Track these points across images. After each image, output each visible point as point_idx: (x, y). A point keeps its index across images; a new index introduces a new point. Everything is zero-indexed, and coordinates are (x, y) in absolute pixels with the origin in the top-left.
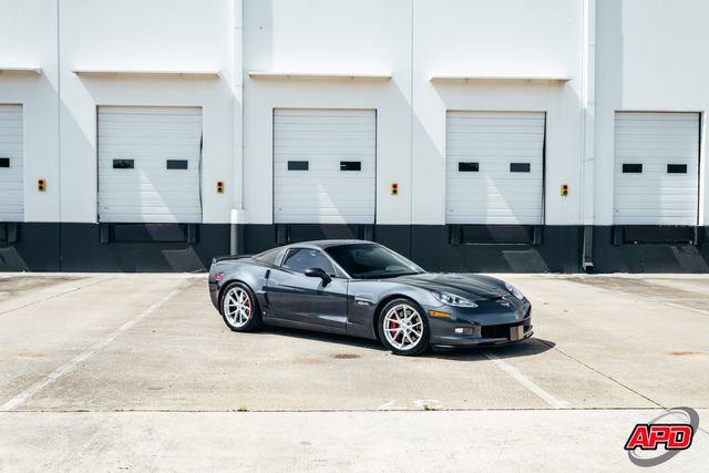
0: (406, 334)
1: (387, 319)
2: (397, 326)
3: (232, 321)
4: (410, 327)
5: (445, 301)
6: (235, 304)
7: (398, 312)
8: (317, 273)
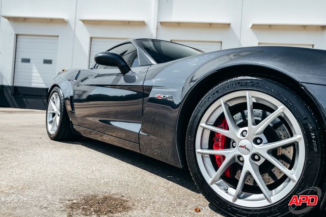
0: (248, 166)
1: (205, 126)
2: (228, 143)
4: (263, 149)
7: (233, 110)
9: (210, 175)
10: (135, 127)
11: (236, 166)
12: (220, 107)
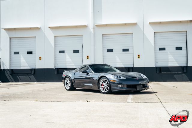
0: (105, 88)
2: (103, 85)
3: (66, 87)
5: (116, 77)
6: (68, 83)
8: (85, 72)
9: (101, 89)
10: (91, 85)
11: (104, 88)
12: (102, 81)
